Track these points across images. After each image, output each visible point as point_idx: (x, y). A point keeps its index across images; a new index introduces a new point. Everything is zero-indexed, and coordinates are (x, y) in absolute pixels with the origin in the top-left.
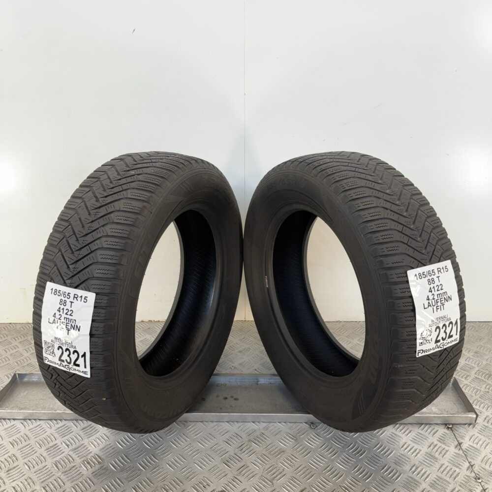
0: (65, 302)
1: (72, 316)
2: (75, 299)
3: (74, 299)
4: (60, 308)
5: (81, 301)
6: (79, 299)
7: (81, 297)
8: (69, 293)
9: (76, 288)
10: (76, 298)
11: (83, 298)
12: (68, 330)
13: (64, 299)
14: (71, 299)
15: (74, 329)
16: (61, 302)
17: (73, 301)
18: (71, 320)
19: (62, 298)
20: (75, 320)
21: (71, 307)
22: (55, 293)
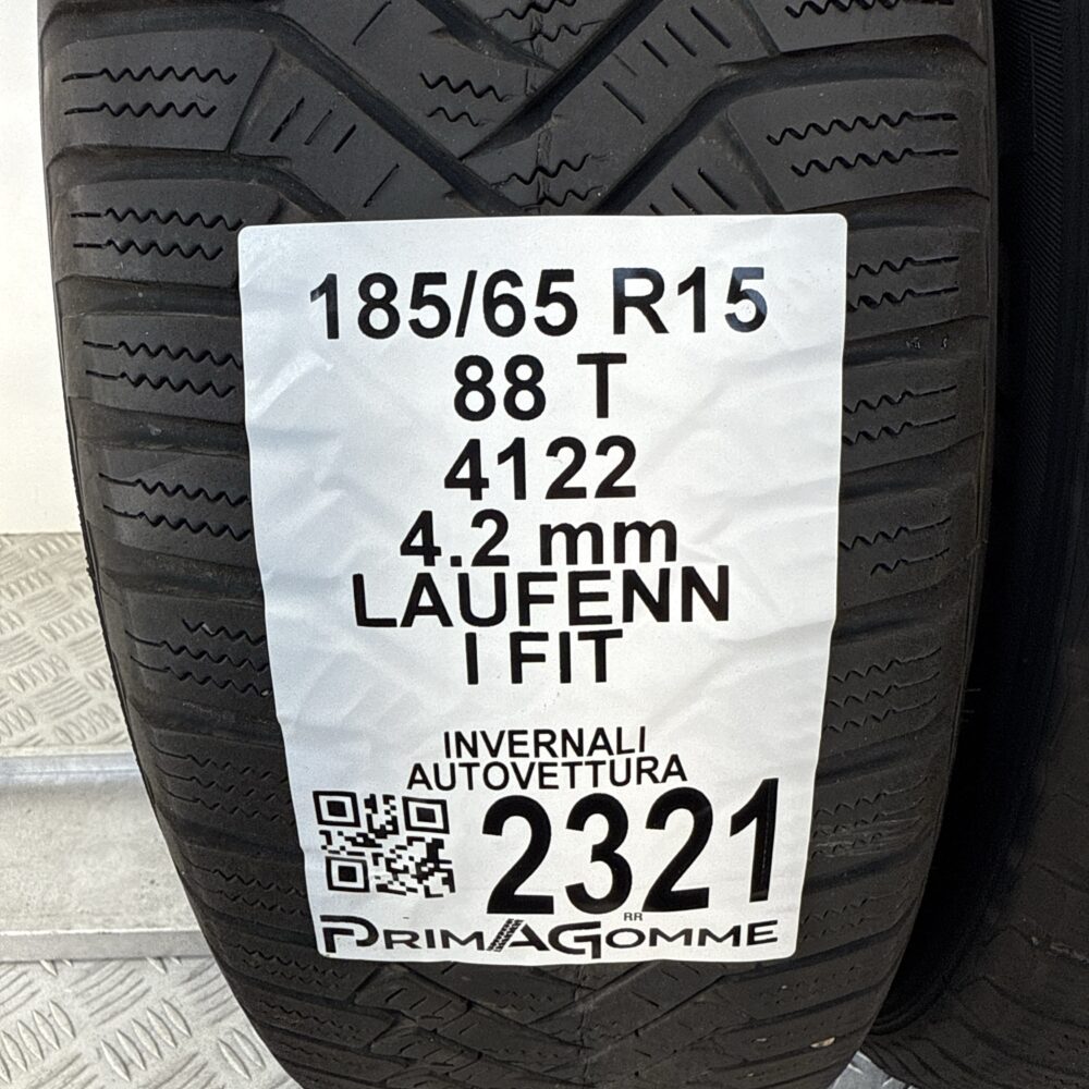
0: (528, 376)
1: (629, 492)
2: (633, 315)
3: (619, 327)
4: (472, 451)
5: (700, 325)
6: (675, 308)
7: (697, 280)
8: (549, 277)
9: (612, 204)
10: (644, 304)
11: (716, 289)
12: (600, 639)
13: (500, 352)
14: (594, 332)
15: (660, 611)
16: (467, 386)
17: (610, 344)
18: (621, 530)
19: (479, 339)
20: (669, 528)
21: (603, 411)
22: (379, 319)
